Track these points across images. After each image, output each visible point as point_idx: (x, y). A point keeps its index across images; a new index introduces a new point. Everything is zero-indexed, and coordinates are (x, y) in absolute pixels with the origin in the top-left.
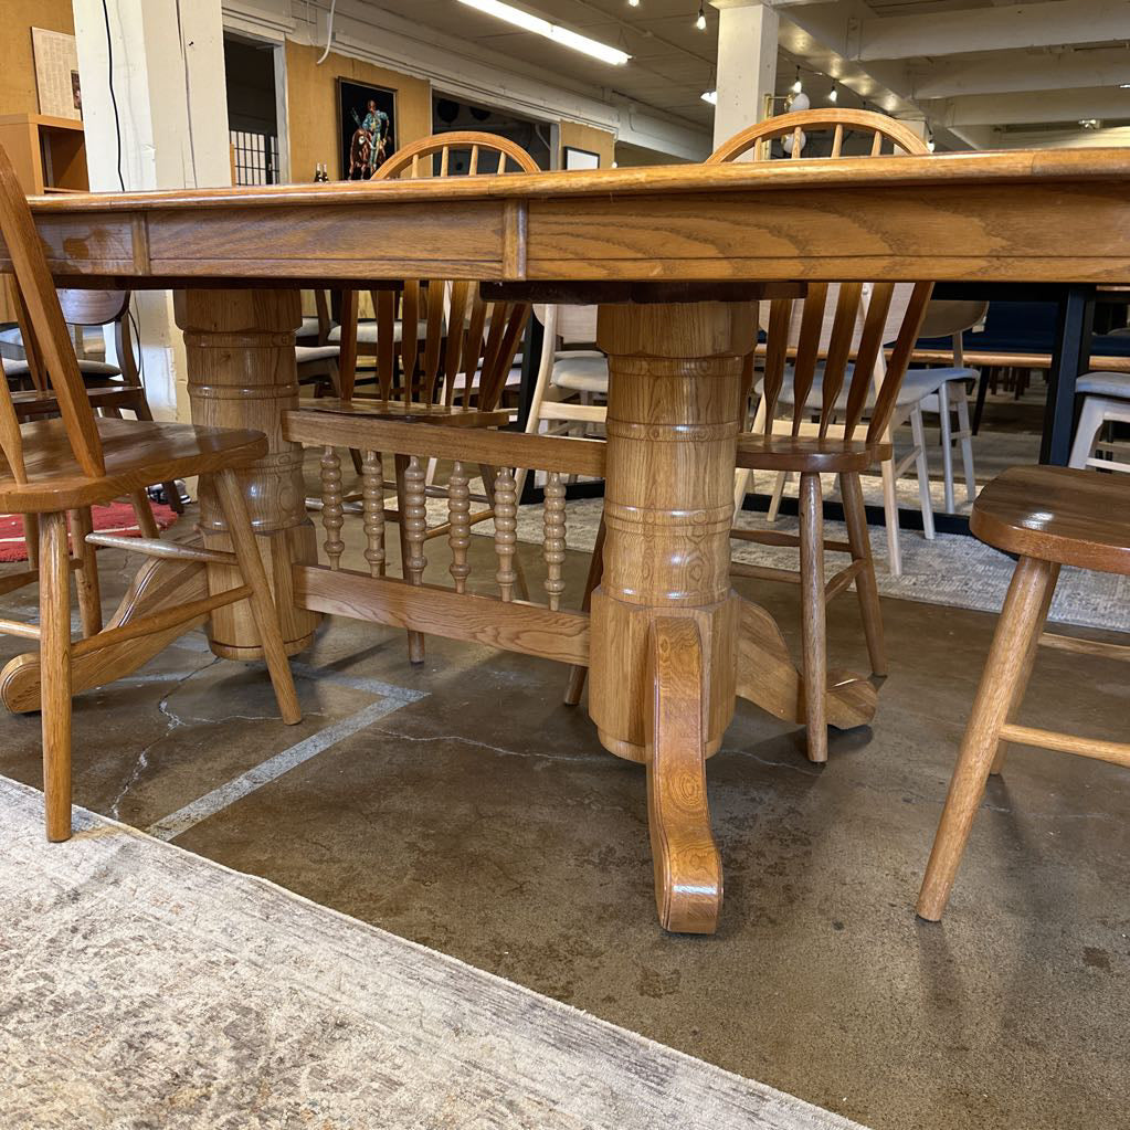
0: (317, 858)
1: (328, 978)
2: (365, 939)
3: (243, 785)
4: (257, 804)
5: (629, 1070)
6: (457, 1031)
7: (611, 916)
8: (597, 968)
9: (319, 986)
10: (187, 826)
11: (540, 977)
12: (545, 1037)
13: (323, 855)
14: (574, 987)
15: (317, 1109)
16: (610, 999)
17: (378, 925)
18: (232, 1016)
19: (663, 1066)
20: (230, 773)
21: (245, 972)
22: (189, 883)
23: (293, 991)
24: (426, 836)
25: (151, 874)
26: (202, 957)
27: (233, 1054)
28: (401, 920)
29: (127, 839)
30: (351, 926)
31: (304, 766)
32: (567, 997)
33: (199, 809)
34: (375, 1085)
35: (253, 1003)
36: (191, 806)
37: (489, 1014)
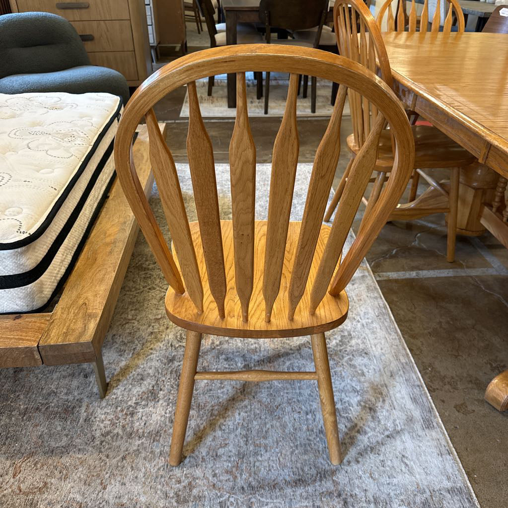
0: (409, 308)
1: (376, 341)
2: (395, 339)
3: (413, 274)
4: (410, 283)
5: (423, 418)
6: (392, 376)
7: (475, 383)
8: (450, 392)
9: (372, 342)
10: (385, 279)
11: (431, 381)
12: (411, 395)
13: (411, 309)
14: (437, 391)
15: (342, 366)
16: (443, 401)
17: (404, 337)
18: (346, 334)
19: (433, 425)
20: (413, 269)
21: (359, 325)
22: (369, 295)
23: (365, 338)
24: (448, 323)
25: (363, 287)
26: (354, 315)
27: (338, 342)
28: (412, 340)
29: (367, 274)
30: (397, 332)
31: (437, 278)
32: (431, 391)
33: (393, 275)
34: (359, 372)
35: (353, 334)
36: (393, 273)
37: (404, 378)
